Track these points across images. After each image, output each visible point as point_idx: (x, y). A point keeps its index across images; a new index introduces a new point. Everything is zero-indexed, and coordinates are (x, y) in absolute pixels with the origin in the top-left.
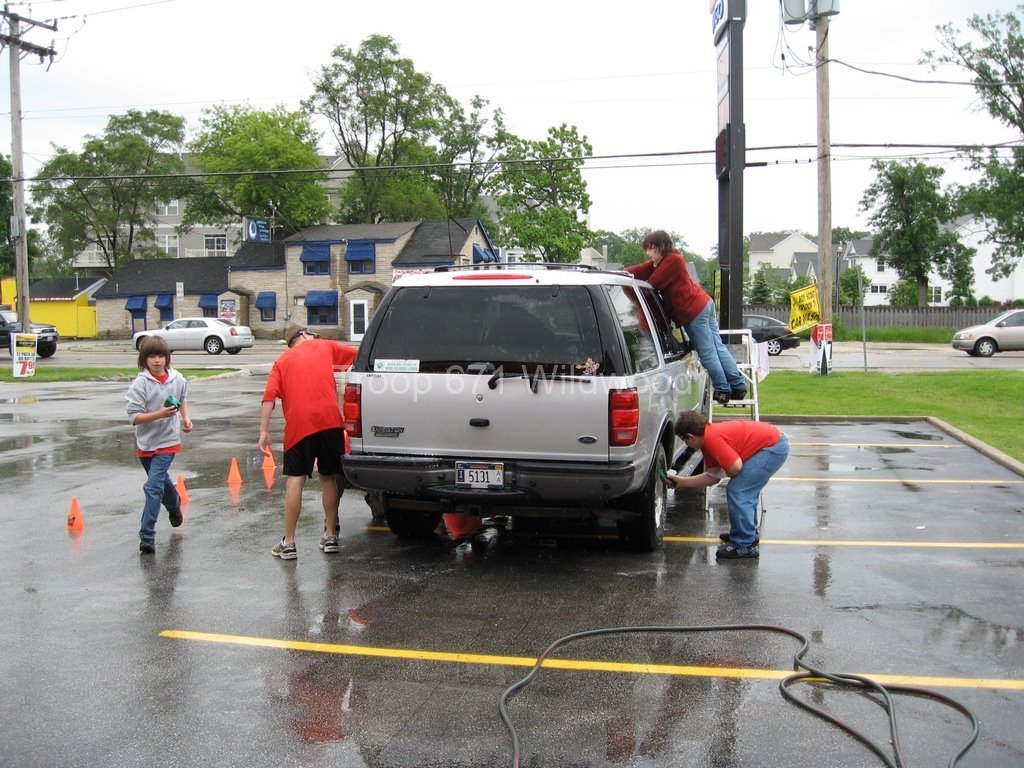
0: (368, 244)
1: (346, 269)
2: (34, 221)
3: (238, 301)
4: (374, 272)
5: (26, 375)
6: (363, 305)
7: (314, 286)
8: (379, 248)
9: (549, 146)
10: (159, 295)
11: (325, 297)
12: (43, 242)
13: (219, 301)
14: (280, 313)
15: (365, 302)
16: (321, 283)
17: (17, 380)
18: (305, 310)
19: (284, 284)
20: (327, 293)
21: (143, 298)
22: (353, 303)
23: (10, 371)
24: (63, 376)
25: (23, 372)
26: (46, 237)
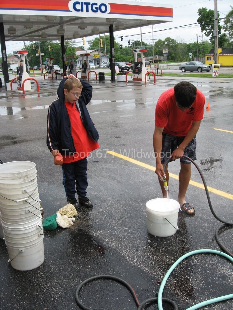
2: (225, 31)
5: (216, 76)
12: (227, 37)
17: (213, 77)
23: (212, 75)
24: (226, 76)
25: (215, 75)
26: (228, 35)
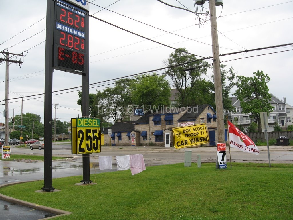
0: (171, 115)
1: (165, 123)
3: (135, 134)
4: (173, 124)
6: (168, 135)
7: (157, 129)
8: (174, 116)
9: (253, 79)
10: (118, 133)
11: (159, 132)
13: (131, 134)
14: (148, 138)
15: (169, 134)
16: (158, 128)
18: (154, 137)
19: (149, 128)
20: (160, 131)
21: (114, 133)
22: (166, 134)
25: (5, 157)
